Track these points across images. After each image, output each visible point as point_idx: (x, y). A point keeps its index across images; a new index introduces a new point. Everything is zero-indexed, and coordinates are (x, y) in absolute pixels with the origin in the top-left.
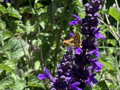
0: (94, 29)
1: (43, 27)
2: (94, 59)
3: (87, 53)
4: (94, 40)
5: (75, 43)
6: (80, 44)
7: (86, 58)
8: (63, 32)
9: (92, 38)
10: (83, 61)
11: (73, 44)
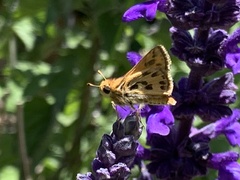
0: (220, 36)
1: (29, 41)
2: (224, 155)
3: (194, 132)
4: (224, 79)
5: (149, 87)
6: (169, 92)
7: (192, 151)
8: (104, 56)
9: (215, 69)
10: (180, 163)
11: (140, 93)
